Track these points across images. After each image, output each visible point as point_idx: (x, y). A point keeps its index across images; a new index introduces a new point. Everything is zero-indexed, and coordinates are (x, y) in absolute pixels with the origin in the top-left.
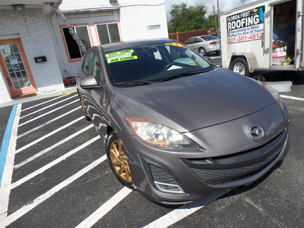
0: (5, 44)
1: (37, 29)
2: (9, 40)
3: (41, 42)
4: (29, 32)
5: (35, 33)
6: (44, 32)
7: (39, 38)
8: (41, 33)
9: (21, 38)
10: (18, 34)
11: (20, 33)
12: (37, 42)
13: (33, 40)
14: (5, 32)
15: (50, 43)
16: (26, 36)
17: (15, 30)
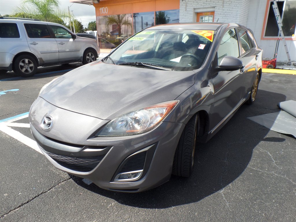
0: (205, 15)
1: (231, 3)
2: (209, 12)
3: (229, 15)
4: (223, 6)
5: (228, 6)
6: (236, 6)
7: (229, 11)
8: (233, 7)
9: (215, 11)
10: (214, 7)
11: (216, 6)
12: (226, 16)
13: (223, 14)
14: (206, 5)
15: (237, 18)
16: (219, 9)
17: (213, 4)
